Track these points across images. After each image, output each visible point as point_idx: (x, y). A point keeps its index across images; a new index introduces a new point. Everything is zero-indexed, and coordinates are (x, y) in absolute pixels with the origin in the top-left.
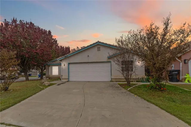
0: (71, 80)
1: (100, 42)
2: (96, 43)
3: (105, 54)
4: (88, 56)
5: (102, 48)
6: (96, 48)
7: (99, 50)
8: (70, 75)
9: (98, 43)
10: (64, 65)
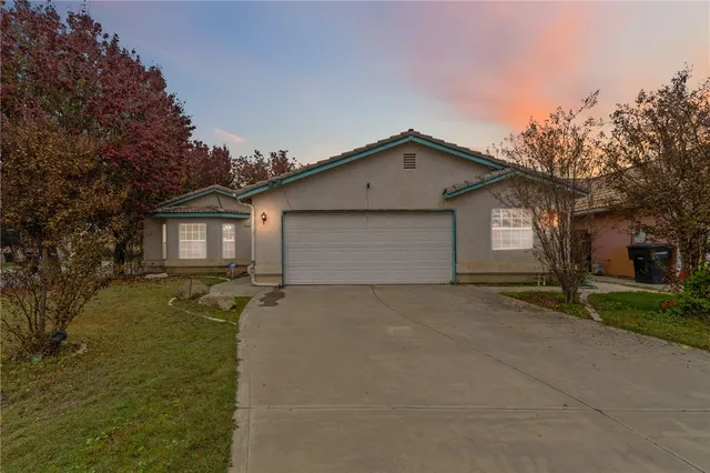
0: (292, 282)
1: (417, 135)
2: (404, 135)
3: (432, 182)
4: (368, 186)
5: (422, 160)
6: (399, 158)
7: (410, 163)
8: (289, 261)
9: (411, 138)
10: (264, 220)
